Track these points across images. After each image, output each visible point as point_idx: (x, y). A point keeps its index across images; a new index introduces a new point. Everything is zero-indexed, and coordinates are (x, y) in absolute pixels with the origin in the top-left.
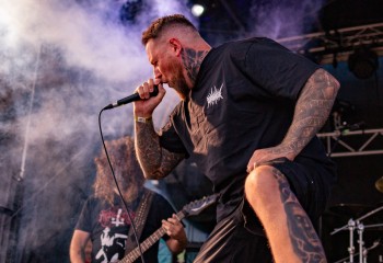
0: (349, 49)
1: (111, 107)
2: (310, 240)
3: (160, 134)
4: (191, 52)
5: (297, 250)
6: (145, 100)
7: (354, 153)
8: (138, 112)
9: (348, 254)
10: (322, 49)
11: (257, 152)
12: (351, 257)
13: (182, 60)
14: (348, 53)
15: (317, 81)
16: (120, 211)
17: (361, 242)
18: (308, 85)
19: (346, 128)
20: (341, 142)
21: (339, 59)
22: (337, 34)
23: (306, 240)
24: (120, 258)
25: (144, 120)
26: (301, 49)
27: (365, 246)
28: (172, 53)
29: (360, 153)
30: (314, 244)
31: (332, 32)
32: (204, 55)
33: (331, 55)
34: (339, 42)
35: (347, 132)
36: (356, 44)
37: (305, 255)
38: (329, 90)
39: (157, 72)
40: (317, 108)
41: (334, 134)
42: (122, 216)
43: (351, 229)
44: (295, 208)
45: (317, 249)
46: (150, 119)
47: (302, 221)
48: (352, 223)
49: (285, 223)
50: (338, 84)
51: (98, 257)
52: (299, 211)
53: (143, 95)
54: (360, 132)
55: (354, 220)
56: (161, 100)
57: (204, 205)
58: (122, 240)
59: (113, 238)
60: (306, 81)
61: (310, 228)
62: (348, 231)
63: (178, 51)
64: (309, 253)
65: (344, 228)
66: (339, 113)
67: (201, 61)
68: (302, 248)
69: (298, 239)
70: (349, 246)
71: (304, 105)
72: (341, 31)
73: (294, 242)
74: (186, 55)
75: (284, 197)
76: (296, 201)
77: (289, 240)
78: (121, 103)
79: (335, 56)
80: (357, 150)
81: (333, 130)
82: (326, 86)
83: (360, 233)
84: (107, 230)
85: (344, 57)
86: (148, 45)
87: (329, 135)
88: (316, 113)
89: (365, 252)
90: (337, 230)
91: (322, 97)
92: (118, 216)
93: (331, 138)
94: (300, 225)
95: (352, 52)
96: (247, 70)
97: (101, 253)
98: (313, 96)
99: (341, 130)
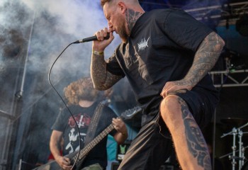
0: (237, 17)
1: (78, 42)
2: (199, 143)
3: (108, 62)
4: (131, 12)
5: (191, 149)
6: (100, 41)
7: (238, 85)
8: (95, 48)
9: (232, 151)
10: (219, 16)
11: (168, 84)
12: (234, 153)
13: (125, 17)
14: (236, 19)
15: (210, 40)
16: (82, 117)
17: (241, 143)
18: (204, 42)
19: (233, 68)
20: (229, 77)
21: (230, 23)
22: (229, 7)
23: (197, 143)
24: (81, 148)
25: (98, 53)
26: (205, 16)
27: (244, 145)
28: (120, 11)
29: (243, 85)
30: (202, 146)
31: (226, 5)
32: (140, 15)
33: (225, 21)
34: (230, 12)
35: (234, 71)
36: (242, 13)
37: (195, 152)
38: (217, 46)
39: (110, 24)
40: (209, 57)
41: (225, 72)
42: (83, 121)
43: (234, 134)
44: (190, 123)
45: (203, 149)
46: (102, 53)
47: (195, 130)
48: (235, 130)
49: (184, 132)
50: (224, 43)
51: (67, 148)
52: (193, 124)
53: (100, 38)
54: (243, 71)
55: (236, 128)
56: (110, 42)
57: (135, 112)
58: (83, 137)
59: (76, 136)
60: (203, 39)
61: (200, 136)
62: (232, 136)
63: (124, 10)
64: (198, 151)
65: (229, 133)
66: (229, 58)
67: (137, 19)
68: (194, 148)
69: (191, 142)
70: (232, 145)
71: (201, 55)
72: (232, 5)
73: (189, 144)
74: (128, 13)
75: (184, 115)
76: (192, 118)
77: (186, 143)
78: (85, 41)
79: (228, 21)
80: (240, 83)
81: (225, 69)
82: (216, 43)
83: (240, 137)
84: (73, 131)
85: (233, 22)
86: (104, 6)
87: (222, 72)
88: (208, 61)
89: (243, 149)
90: (225, 135)
91: (212, 51)
92: (81, 120)
93: (224, 74)
94: (193, 133)
95: (239, 19)
96: (166, 30)
97: (69, 145)
98: (207, 50)
99: (230, 69)
